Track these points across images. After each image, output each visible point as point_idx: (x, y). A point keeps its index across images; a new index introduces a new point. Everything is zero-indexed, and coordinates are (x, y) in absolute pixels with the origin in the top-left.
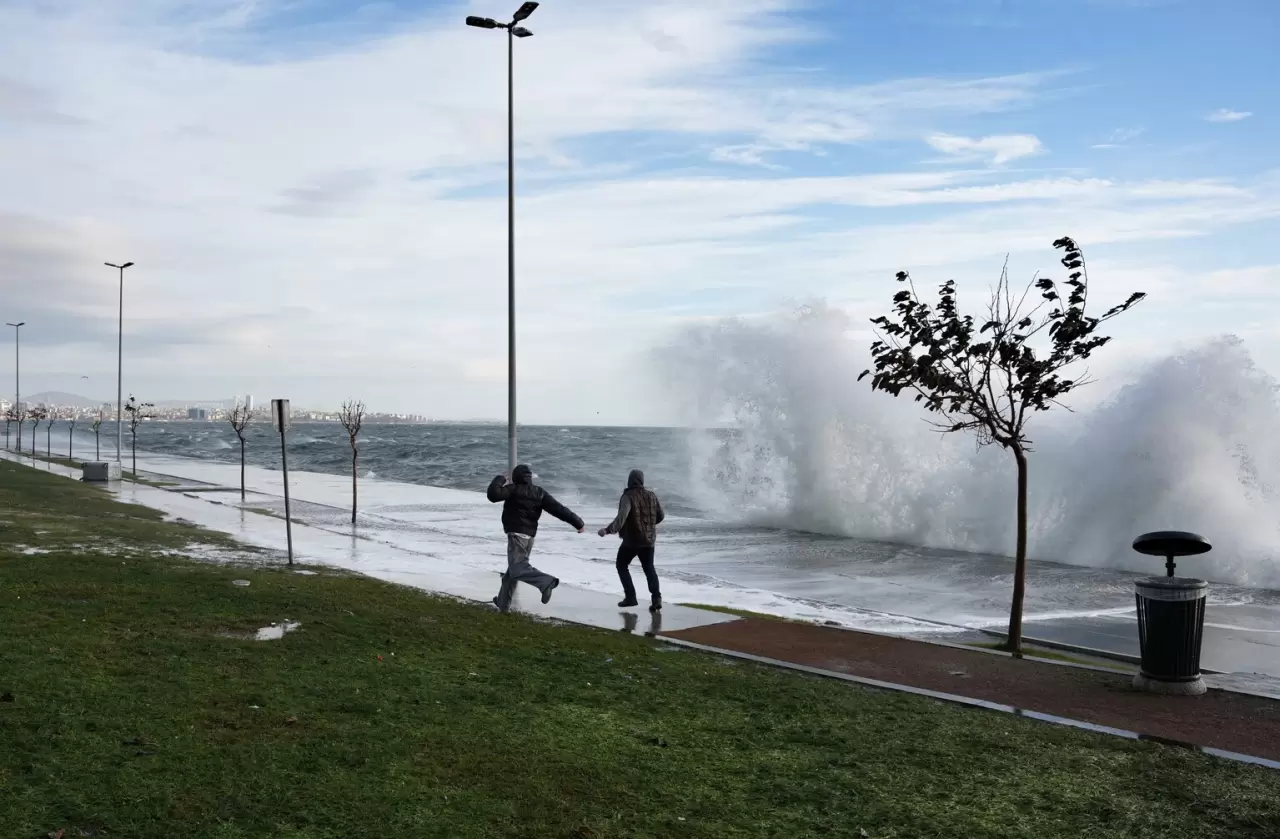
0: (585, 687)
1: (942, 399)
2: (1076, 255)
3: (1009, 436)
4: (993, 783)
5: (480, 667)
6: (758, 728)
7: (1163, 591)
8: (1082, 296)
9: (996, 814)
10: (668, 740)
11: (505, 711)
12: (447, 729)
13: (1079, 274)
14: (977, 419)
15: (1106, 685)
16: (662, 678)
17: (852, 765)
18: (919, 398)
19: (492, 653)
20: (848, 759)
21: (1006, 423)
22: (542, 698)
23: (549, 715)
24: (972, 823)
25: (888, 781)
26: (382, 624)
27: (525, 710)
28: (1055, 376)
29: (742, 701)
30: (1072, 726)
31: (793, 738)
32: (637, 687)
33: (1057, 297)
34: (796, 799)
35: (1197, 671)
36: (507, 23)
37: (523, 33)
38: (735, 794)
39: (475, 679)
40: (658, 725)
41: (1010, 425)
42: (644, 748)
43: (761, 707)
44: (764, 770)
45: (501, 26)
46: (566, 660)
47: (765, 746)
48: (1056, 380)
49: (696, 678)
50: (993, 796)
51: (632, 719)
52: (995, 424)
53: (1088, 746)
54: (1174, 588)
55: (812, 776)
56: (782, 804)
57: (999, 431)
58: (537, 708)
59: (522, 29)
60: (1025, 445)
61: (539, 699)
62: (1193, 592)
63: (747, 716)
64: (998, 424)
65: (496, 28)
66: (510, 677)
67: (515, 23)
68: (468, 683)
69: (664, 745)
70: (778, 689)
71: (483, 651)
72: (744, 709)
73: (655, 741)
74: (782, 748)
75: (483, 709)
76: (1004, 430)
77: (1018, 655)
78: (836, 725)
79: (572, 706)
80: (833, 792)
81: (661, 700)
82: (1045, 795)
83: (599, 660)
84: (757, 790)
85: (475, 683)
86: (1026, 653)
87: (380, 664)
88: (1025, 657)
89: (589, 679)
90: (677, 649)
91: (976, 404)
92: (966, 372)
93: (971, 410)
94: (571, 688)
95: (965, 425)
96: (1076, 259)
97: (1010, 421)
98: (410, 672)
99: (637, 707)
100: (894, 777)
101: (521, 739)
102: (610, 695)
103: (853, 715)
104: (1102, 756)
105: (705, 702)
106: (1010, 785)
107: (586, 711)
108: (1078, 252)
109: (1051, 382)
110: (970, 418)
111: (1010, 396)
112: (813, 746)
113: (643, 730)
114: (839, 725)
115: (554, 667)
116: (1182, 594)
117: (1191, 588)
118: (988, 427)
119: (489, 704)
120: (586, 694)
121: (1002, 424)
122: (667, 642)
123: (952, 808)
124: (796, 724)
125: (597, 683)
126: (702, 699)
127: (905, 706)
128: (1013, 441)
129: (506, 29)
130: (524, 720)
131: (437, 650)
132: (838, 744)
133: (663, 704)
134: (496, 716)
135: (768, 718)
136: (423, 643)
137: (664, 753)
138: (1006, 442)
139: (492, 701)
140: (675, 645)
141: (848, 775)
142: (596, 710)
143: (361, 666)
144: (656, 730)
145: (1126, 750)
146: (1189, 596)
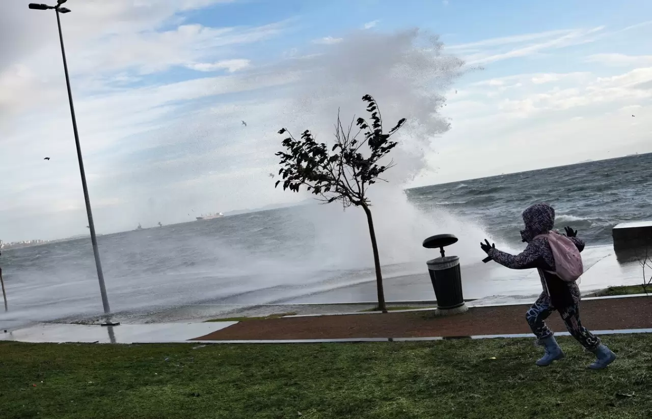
0: (154, 376)
1: (321, 187)
2: (373, 104)
3: (359, 200)
4: (365, 377)
5: (94, 378)
6: (247, 377)
7: (440, 265)
8: (379, 123)
9: (365, 390)
10: (200, 392)
11: (110, 398)
12: (78, 414)
13: (376, 113)
14: (341, 194)
15: (423, 317)
16: (196, 362)
17: (296, 384)
18: (309, 189)
19: (100, 369)
20: (293, 381)
21: (357, 193)
22: (131, 387)
23: (135, 394)
24: (353, 397)
25: (313, 387)
26: (33, 367)
27: (121, 394)
28: (376, 166)
29: (238, 365)
30: (406, 341)
31: (266, 378)
32: (183, 369)
33: (367, 126)
34: (266, 406)
35: (462, 300)
36: (54, 6)
37: (65, 11)
38: (236, 410)
39: (92, 385)
40: (194, 387)
41: (359, 194)
42: (187, 399)
43: (249, 365)
44: (251, 396)
45: (51, 8)
46: (142, 364)
47: (251, 384)
48: (377, 167)
49: (214, 358)
50: (364, 383)
51: (181, 387)
52: (351, 195)
53: (412, 348)
54: (445, 263)
55: (274, 394)
56: (260, 410)
57: (354, 198)
58: (128, 392)
59: (64, 9)
60: (368, 203)
61: (129, 387)
62: (453, 263)
63: (241, 372)
64: (353, 194)
65: (48, 9)
66: (112, 379)
67: (59, 5)
68: (88, 388)
69: (198, 396)
70: (258, 355)
71: (95, 369)
72: (240, 368)
73: (193, 395)
74: (259, 384)
75: (98, 399)
76: (357, 197)
77: (385, 311)
78: (288, 366)
79: (148, 387)
80: (285, 399)
81: (196, 374)
82: (388, 376)
83: (161, 360)
84: (247, 407)
85: (93, 387)
86: (388, 310)
87: (35, 389)
88: (389, 311)
89: (156, 371)
90: (204, 346)
91: (339, 187)
92: (331, 171)
93: (337, 190)
94: (146, 378)
95: (336, 198)
96: (373, 106)
97: (358, 192)
98: (54, 389)
99: (183, 380)
100: (316, 385)
101: (120, 409)
102: (168, 377)
103: (297, 359)
104: (417, 352)
105: (220, 369)
106: (373, 375)
107: (155, 388)
108: (374, 101)
109: (374, 169)
110: (337, 194)
111: (356, 179)
112: (276, 379)
113: (188, 390)
114: (289, 366)
115: (136, 369)
116: (448, 265)
117: (452, 261)
118: (347, 197)
119: (101, 396)
120: (155, 379)
121: (354, 194)
122: (199, 343)
123: (344, 393)
124: (267, 370)
125: (160, 373)
126: (218, 368)
127: (324, 349)
128: (362, 202)
129: (55, 9)
130: (122, 399)
131: (68, 374)
132: (288, 376)
133: (197, 375)
134: (105, 401)
135: (253, 370)
136: (59, 372)
137: (198, 400)
138: (357, 203)
139: (103, 394)
140: (203, 344)
141: (293, 389)
142: (161, 386)
143: (25, 392)
144: (194, 389)
145: (429, 347)
146: (451, 265)
